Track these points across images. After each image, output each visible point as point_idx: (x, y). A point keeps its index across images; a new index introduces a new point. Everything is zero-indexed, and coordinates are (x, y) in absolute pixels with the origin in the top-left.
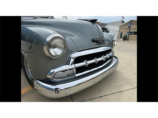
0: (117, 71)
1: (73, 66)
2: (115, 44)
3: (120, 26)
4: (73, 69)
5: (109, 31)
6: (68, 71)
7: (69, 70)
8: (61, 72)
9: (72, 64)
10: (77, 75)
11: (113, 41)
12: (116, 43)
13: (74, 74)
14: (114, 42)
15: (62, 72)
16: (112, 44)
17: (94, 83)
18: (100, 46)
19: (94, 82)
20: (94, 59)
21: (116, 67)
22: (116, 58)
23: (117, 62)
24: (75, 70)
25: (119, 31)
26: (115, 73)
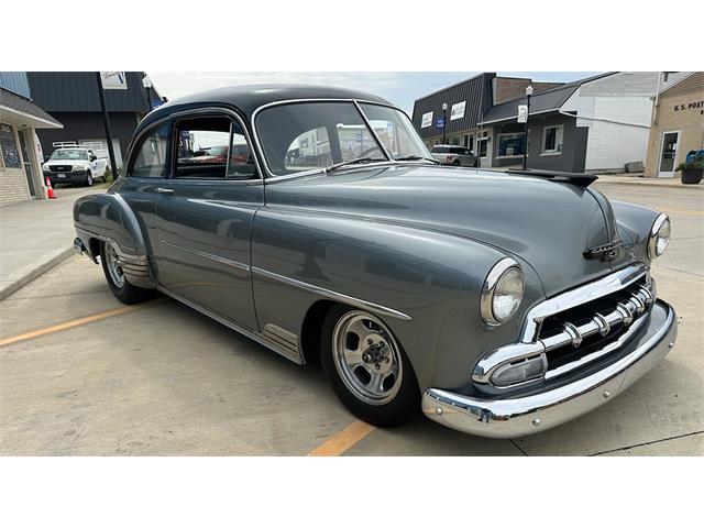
0: (669, 364)
1: (538, 347)
2: (660, 251)
3: (662, 96)
4: (539, 355)
5: (586, 129)
6: (527, 361)
7: (529, 359)
8: (510, 366)
9: (534, 341)
10: (549, 375)
11: (651, 235)
12: (661, 244)
13: (542, 371)
14: (652, 241)
15: (512, 364)
16: (647, 250)
17: (604, 400)
18: (609, 270)
19: (605, 396)
20: (596, 318)
21: (670, 347)
22: (666, 306)
23: (671, 326)
24: (544, 357)
25: (656, 123)
26: (663, 371)
